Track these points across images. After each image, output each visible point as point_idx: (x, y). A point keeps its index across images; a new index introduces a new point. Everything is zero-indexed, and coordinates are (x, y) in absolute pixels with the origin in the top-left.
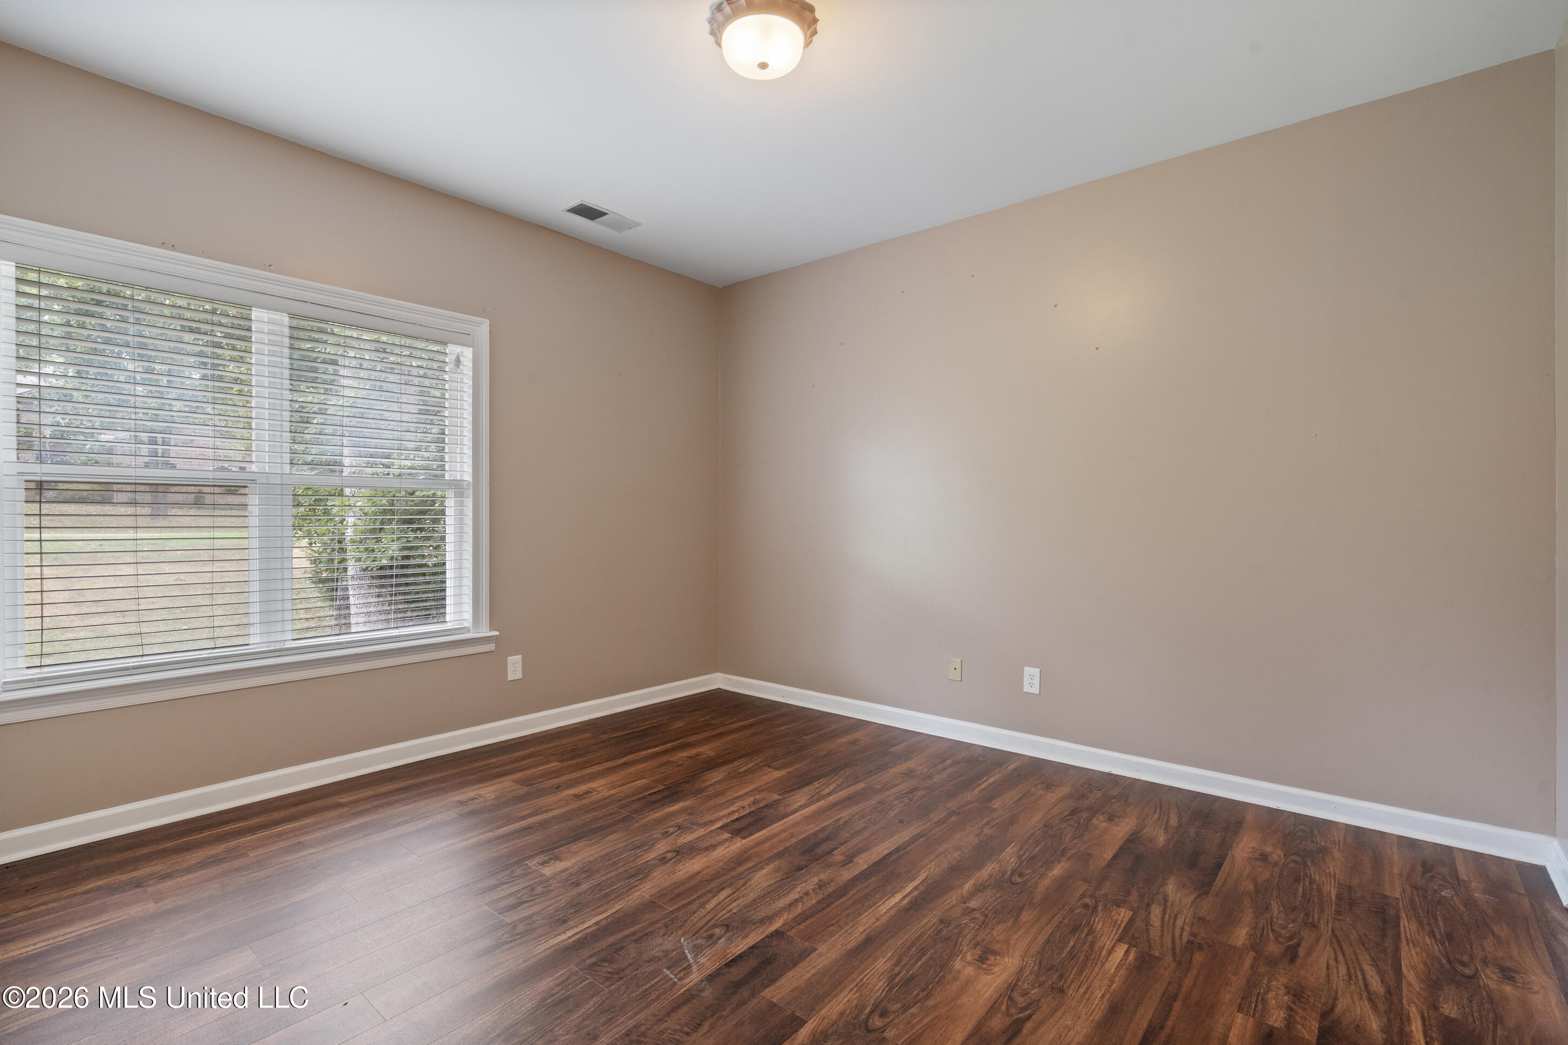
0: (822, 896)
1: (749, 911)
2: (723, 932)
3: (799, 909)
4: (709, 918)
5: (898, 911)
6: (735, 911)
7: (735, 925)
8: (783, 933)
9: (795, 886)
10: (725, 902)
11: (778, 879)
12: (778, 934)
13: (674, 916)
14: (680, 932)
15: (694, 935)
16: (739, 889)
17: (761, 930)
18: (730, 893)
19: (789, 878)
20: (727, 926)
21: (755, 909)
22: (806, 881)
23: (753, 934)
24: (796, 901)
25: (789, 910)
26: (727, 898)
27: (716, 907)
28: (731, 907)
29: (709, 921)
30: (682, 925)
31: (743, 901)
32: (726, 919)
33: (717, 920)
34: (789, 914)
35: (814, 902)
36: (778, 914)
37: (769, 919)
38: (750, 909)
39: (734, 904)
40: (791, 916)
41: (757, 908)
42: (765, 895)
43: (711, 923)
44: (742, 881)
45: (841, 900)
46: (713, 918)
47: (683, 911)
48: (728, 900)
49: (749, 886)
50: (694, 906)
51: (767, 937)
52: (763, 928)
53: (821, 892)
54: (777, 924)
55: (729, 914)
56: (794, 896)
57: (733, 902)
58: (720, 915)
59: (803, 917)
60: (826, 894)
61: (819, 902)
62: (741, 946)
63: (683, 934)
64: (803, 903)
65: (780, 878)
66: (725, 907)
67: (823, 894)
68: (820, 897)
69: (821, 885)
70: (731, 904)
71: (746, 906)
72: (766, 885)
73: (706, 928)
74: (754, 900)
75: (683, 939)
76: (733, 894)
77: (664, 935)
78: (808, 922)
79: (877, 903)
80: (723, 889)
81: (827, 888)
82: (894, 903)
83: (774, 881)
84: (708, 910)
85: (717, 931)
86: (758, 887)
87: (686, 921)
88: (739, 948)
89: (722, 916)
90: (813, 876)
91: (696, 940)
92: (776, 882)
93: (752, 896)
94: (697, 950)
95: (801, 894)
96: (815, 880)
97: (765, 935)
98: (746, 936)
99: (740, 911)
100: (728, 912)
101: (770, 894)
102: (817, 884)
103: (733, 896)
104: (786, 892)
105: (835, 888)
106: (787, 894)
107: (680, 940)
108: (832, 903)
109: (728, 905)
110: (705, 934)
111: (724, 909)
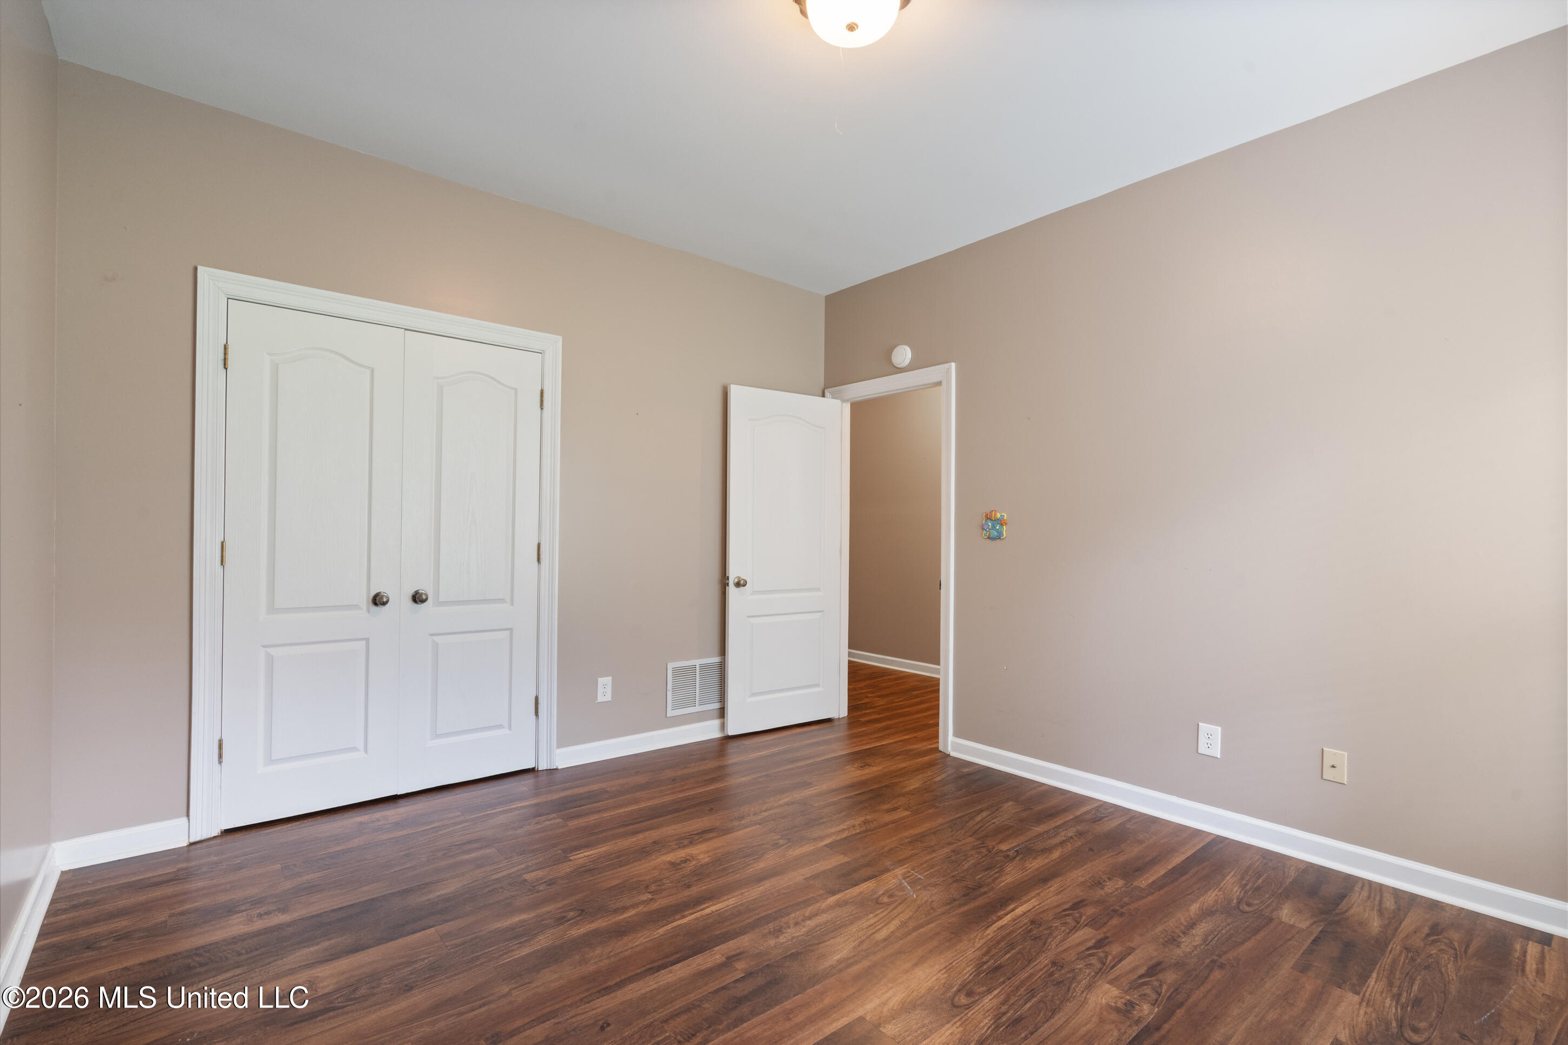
0: (783, 920)
1: (857, 913)
2: (881, 898)
3: (808, 911)
4: (895, 911)
5: (719, 898)
6: (871, 915)
7: (870, 903)
8: (828, 893)
9: (807, 934)
10: (881, 925)
11: (823, 945)
12: (833, 893)
13: (930, 917)
14: (919, 902)
15: (906, 899)
16: (867, 938)
17: (848, 896)
18: (877, 934)
19: (810, 945)
20: (877, 903)
21: (851, 915)
22: (793, 938)
23: (855, 894)
24: (810, 918)
25: (819, 910)
26: (879, 929)
27: (890, 921)
28: (875, 920)
29: (894, 908)
30: (919, 908)
31: (864, 923)
32: (880, 909)
33: (887, 909)
34: (820, 907)
35: (793, 915)
36: (831, 908)
37: (838, 905)
38: (856, 915)
39: (872, 921)
40: (818, 904)
41: (849, 916)
42: (840, 928)
43: (892, 906)
44: (864, 946)
45: (765, 913)
46: (892, 911)
47: (922, 921)
48: (878, 927)
49: (855, 940)
50: (911, 925)
51: (843, 891)
52: (846, 898)
53: (782, 924)
54: (832, 900)
55: (877, 913)
56: (811, 923)
57: (873, 925)
58: (885, 913)
59: (807, 903)
60: (778, 921)
61: (788, 914)
62: (865, 887)
63: (915, 900)
64: (804, 915)
65: (821, 945)
66: (880, 920)
67: (781, 922)
68: (784, 920)
69: (779, 931)
70: (875, 923)
71: (859, 918)
72: (838, 939)
73: (896, 904)
74: (852, 923)
75: (915, 897)
76: (873, 933)
77: (932, 902)
78: (804, 898)
79: (733, 907)
80: (885, 940)
81: (774, 928)
82: (717, 906)
83: (827, 943)
84: (897, 919)
85: (885, 900)
86: (847, 937)
87: (917, 911)
88: (866, 886)
89: (882, 912)
90: (782, 944)
91: (904, 895)
92: (826, 941)
93: (853, 928)
94: (900, 888)
95: (803, 924)
96: (782, 939)
97: (844, 893)
98: (861, 893)
99: (867, 915)
100: (877, 914)
101: (835, 928)
102: (783, 933)
103: (874, 931)
104: (818, 929)
105: (765, 927)
106: (817, 926)
107: (917, 896)
108: (776, 912)
109: (878, 921)
110: (896, 898)
111: (882, 918)
